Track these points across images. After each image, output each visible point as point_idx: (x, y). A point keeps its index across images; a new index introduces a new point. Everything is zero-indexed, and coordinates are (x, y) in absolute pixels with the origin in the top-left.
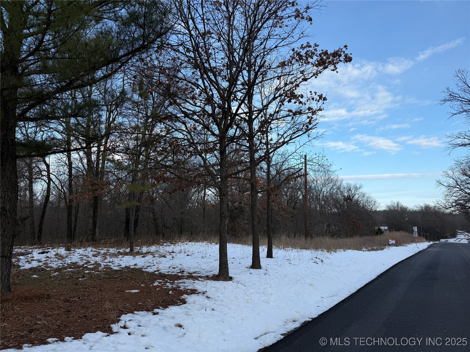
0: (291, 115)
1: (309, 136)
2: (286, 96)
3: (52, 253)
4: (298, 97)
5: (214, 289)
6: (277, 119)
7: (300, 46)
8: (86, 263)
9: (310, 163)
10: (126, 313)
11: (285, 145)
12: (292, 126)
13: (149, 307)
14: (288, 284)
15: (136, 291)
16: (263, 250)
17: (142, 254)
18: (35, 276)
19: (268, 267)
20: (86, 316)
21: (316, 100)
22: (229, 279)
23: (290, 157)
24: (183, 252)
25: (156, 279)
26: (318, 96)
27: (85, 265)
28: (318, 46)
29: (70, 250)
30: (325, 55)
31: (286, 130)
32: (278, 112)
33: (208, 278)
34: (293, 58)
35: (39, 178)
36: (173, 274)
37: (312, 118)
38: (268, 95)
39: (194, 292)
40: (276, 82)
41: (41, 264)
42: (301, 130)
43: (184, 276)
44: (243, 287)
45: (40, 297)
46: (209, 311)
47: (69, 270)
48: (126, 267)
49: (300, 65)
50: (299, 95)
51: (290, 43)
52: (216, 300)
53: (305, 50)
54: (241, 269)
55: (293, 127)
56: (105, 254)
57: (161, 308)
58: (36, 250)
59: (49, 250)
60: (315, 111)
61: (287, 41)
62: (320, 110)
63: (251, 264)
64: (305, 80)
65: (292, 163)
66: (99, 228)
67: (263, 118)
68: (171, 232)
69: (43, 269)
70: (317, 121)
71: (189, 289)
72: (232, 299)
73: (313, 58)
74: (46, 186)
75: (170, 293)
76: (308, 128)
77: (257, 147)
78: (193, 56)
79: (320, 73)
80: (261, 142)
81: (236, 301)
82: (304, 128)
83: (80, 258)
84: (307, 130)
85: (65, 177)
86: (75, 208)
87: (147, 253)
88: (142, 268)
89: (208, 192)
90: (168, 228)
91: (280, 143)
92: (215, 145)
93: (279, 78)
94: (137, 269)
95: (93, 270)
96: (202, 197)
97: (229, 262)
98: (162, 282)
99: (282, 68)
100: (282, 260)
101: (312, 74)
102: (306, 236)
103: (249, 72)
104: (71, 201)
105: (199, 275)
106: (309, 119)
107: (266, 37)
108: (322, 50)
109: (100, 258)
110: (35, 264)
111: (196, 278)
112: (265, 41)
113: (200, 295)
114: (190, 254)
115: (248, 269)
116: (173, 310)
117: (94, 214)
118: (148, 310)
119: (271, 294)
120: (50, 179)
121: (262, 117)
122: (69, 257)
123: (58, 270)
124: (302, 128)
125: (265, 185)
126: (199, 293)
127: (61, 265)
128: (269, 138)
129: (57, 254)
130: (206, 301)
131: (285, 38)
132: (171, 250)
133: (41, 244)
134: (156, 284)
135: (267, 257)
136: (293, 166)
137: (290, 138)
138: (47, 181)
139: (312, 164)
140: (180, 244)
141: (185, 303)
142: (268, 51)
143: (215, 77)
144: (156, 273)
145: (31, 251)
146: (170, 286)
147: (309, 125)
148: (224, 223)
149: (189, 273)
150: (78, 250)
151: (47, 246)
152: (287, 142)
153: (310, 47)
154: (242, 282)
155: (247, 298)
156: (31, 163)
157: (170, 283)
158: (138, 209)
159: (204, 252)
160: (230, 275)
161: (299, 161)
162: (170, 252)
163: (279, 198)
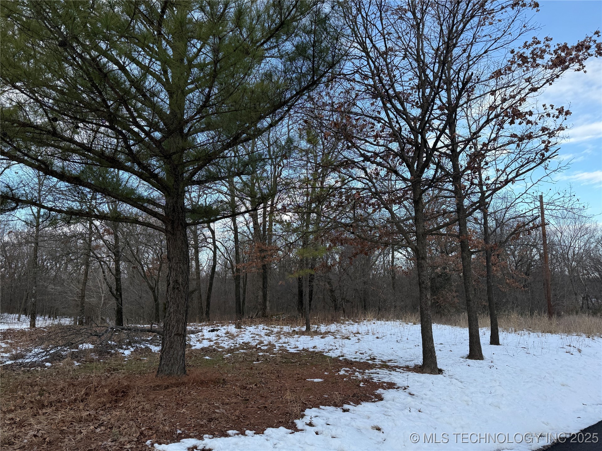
0: (515, 142)
1: (546, 169)
2: (506, 115)
3: (222, 331)
4: (525, 115)
5: (418, 384)
6: (495, 149)
7: (523, 44)
8: (259, 344)
9: (551, 207)
10: (311, 407)
11: (510, 184)
12: (518, 156)
13: (337, 401)
14: (528, 382)
15: (320, 380)
16: (485, 334)
17: (321, 334)
18: (207, 357)
19: (494, 358)
20: (266, 407)
21: (553, 117)
22: (437, 371)
23: (518, 201)
24: (371, 334)
25: (341, 367)
26: (557, 110)
27: (258, 346)
28: (551, 39)
29: (241, 328)
30: (563, 51)
31: (509, 162)
32: (495, 139)
33: (408, 368)
34: (513, 63)
35: (205, 246)
36: (362, 361)
37: (549, 142)
38: (478, 118)
39: (391, 386)
40: (490, 99)
41: (212, 343)
42: (533, 161)
43: (376, 365)
44: (459, 384)
45: (216, 382)
46: (414, 413)
47: (242, 351)
48: (304, 350)
49: (524, 71)
50: (527, 113)
51: (506, 42)
52: (422, 399)
53: (531, 49)
54: (453, 358)
55: (520, 157)
56: (278, 333)
57: (351, 403)
58: (205, 328)
59: (219, 328)
60: (553, 132)
61: (501, 41)
62: (561, 129)
63: (468, 353)
64: (534, 90)
65: (521, 209)
66: (269, 302)
67: (473, 150)
68: (353, 307)
69: (214, 350)
70: (557, 146)
71: (385, 383)
72: (445, 399)
73: (543, 58)
74: (211, 254)
75: (361, 385)
76: (544, 156)
77: (467, 191)
78: (372, 83)
79: (558, 76)
80: (472, 184)
81: (451, 401)
82: (537, 157)
83: (252, 337)
84: (543, 161)
85: (231, 244)
86: (243, 279)
87: (327, 333)
88: (323, 352)
89: (397, 255)
90: (348, 301)
91: (501, 182)
92: (405, 192)
93: (493, 93)
94: (317, 353)
95: (267, 352)
96: (389, 262)
97: (436, 349)
98: (349, 371)
99: (497, 79)
100: (514, 348)
101: (545, 81)
102: (550, 314)
103: (448, 91)
104: (238, 270)
105: (396, 364)
106: (545, 144)
107: (470, 41)
108: (558, 45)
109: (274, 338)
110: (206, 344)
111: (393, 368)
112: (469, 48)
113: (401, 390)
114: (380, 336)
115: (465, 360)
116: (366, 407)
117: (263, 286)
118: (336, 405)
119: (502, 395)
120: (216, 247)
121: (470, 148)
122: (240, 336)
123: (230, 351)
124: (535, 158)
125: (481, 243)
126: (399, 388)
127: (233, 345)
128: (484, 177)
129: (227, 333)
130: (409, 399)
131: (499, 38)
132: (355, 331)
133: (209, 320)
134: (342, 373)
135: (491, 343)
136: (524, 212)
137: (517, 174)
138: (213, 249)
139: (554, 208)
140: (365, 323)
141: (382, 399)
142: (475, 59)
143: (402, 105)
144: (341, 358)
145: (200, 328)
146: (360, 377)
147: (545, 153)
148: (426, 296)
149: (382, 361)
150: (249, 328)
151: (217, 323)
152: (513, 180)
153: (539, 43)
154: (457, 377)
155: (466, 398)
156: (196, 229)
157: (359, 372)
158: (311, 278)
159: (399, 335)
160: (439, 366)
161: (532, 206)
162: (354, 332)
163: (503, 260)
